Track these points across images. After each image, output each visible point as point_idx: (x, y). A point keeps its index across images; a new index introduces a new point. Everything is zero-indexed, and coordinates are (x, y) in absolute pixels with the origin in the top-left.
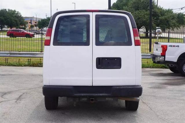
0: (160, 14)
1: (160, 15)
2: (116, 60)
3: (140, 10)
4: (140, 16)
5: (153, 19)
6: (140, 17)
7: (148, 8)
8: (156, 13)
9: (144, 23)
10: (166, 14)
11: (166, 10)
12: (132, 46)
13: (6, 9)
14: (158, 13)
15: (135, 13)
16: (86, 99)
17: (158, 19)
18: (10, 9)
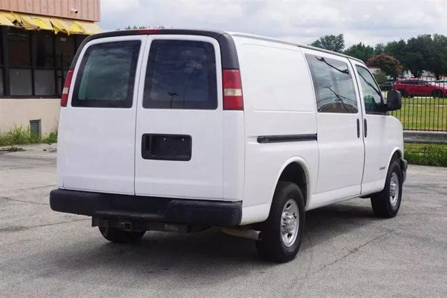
12: (217, 109)
13: (430, 36)
18: (440, 34)
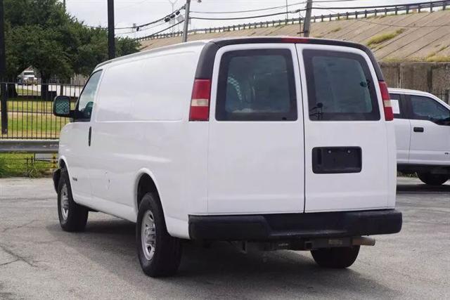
0: (78, 39)
1: (80, 42)
2: (349, 152)
3: (26, 26)
4: (29, 40)
5: (64, 51)
6: (28, 43)
7: (47, 22)
8: (70, 36)
9: (42, 60)
10: (93, 38)
11: (92, 28)
14: (74, 35)
15: (14, 34)
16: (287, 244)
17: (74, 51)
